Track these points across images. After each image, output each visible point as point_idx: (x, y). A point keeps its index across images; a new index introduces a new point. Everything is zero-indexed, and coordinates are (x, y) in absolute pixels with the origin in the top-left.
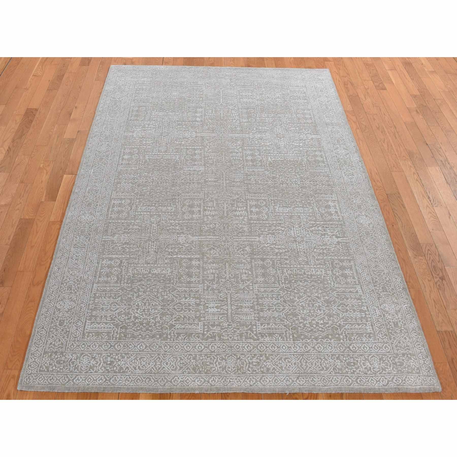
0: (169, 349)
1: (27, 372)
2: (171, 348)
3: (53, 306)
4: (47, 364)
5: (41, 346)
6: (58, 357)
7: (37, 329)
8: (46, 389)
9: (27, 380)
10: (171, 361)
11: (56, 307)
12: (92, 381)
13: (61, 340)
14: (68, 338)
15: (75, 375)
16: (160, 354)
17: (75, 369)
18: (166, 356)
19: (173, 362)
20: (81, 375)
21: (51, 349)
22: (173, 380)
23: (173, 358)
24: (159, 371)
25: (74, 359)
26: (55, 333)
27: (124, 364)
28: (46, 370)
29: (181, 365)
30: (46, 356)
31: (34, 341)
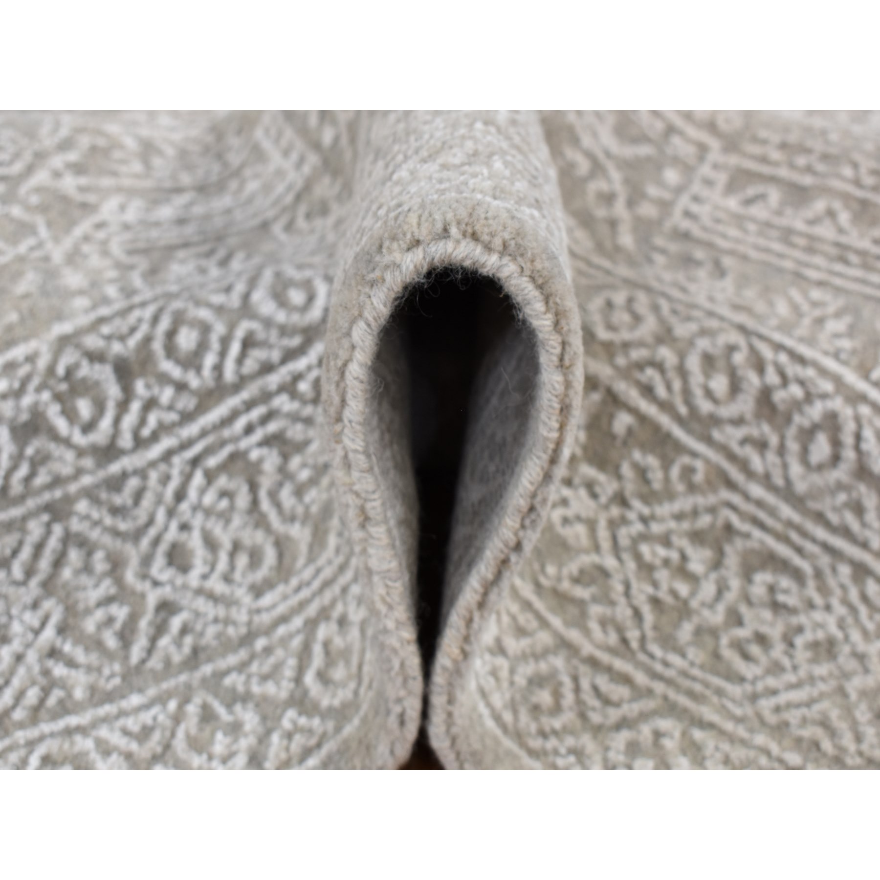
0: (123, 406)
2: (140, 386)
10: (208, 512)
16: (69, 500)
18: (138, 496)
19: (225, 517)
22: (309, 678)
23: (210, 476)
24: (136, 653)
29: (312, 495)
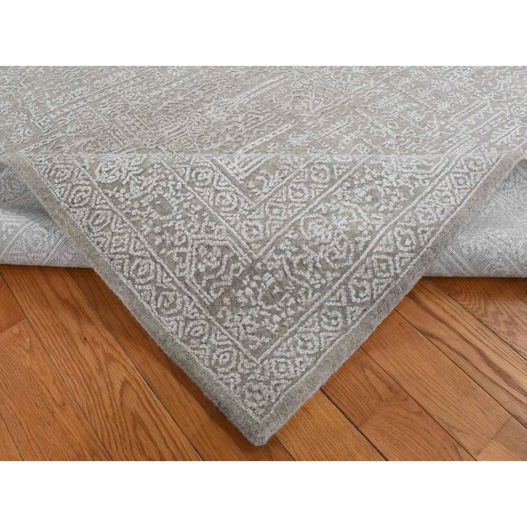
1: (228, 384)
3: (94, 189)
4: (251, 326)
5: (183, 303)
6: (254, 289)
7: (121, 276)
8: (321, 374)
9: (255, 401)
11: (103, 185)
12: (390, 262)
13: (211, 244)
14: (218, 223)
15: (339, 288)
17: (324, 276)
20: (351, 274)
21: (214, 285)
25: (296, 254)
26: (176, 243)
27: (398, 178)
28: (267, 340)
30: (224, 312)
31: (151, 308)
